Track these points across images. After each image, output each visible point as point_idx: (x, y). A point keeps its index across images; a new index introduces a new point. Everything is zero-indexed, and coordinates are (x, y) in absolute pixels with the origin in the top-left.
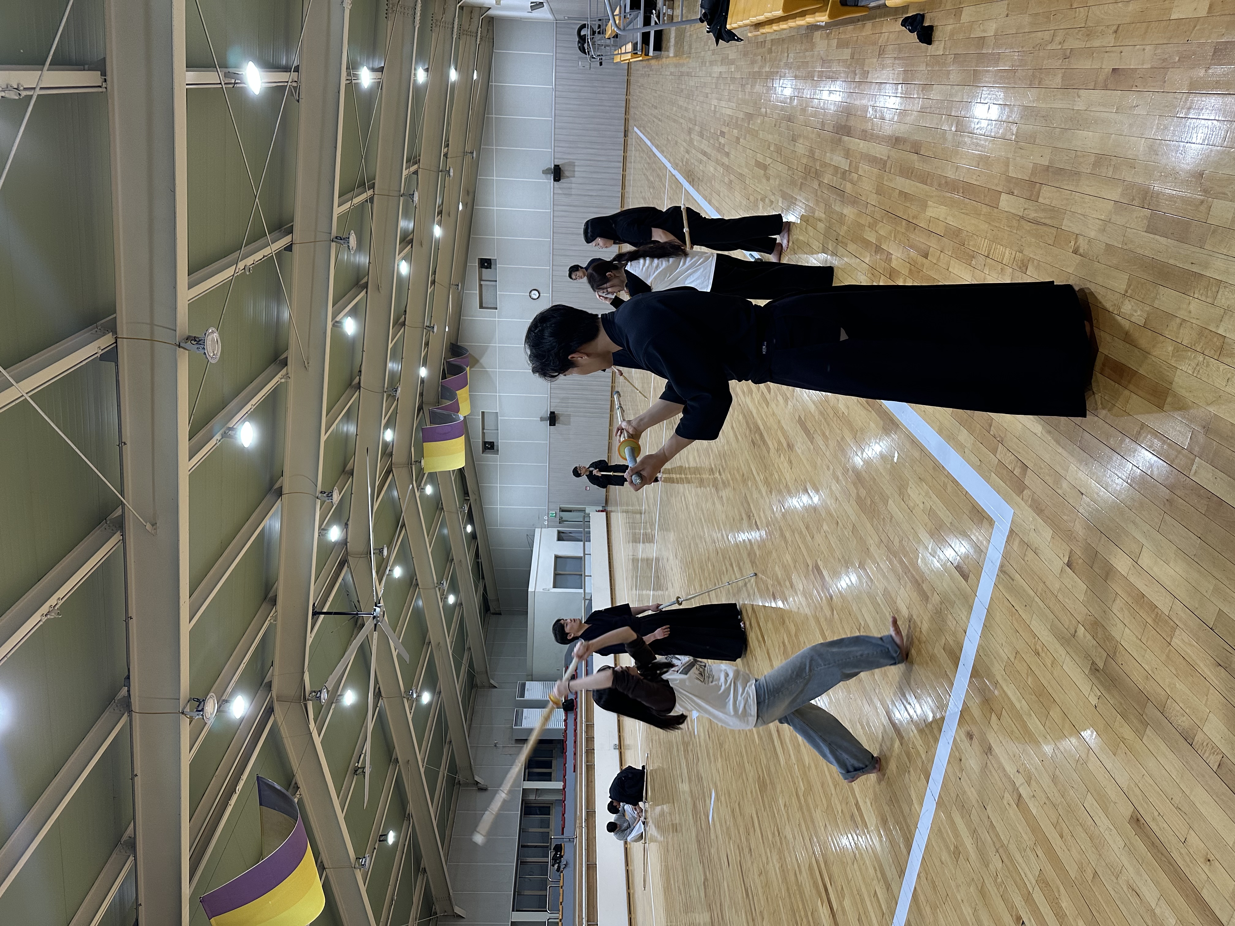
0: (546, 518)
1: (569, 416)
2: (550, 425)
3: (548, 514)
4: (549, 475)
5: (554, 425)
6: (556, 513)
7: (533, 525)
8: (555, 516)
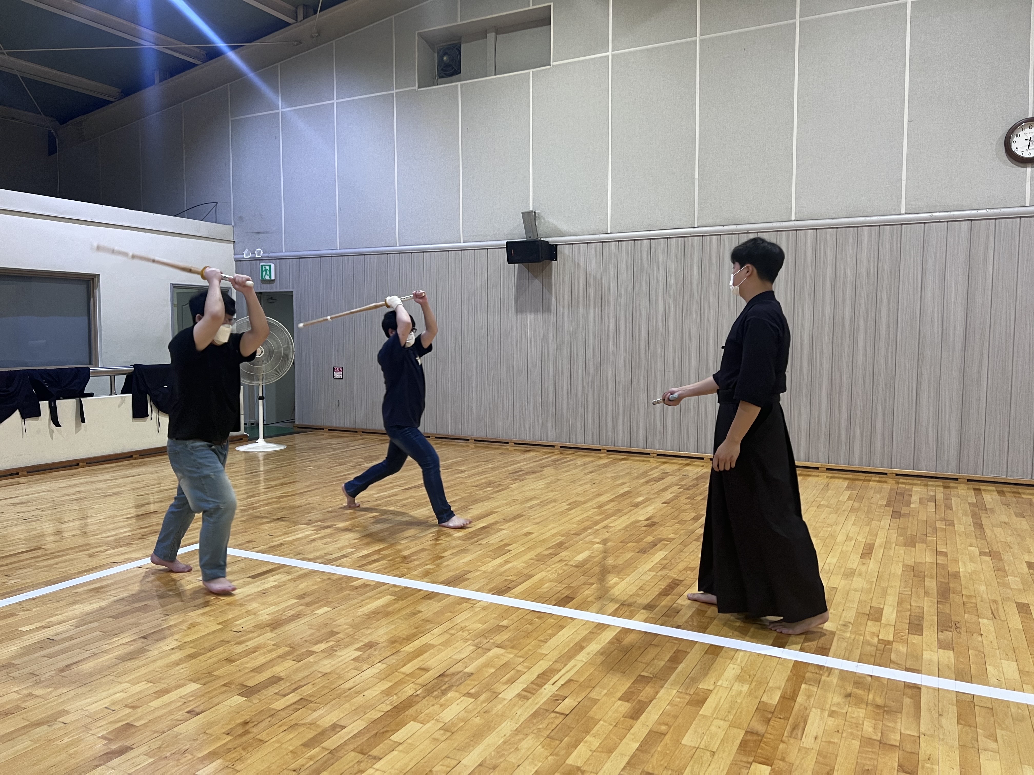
0: (259, 253)
1: (546, 308)
2: (510, 246)
3: (269, 259)
4: (370, 254)
5: (511, 261)
6: (271, 282)
7: (241, 218)
8: (264, 282)
